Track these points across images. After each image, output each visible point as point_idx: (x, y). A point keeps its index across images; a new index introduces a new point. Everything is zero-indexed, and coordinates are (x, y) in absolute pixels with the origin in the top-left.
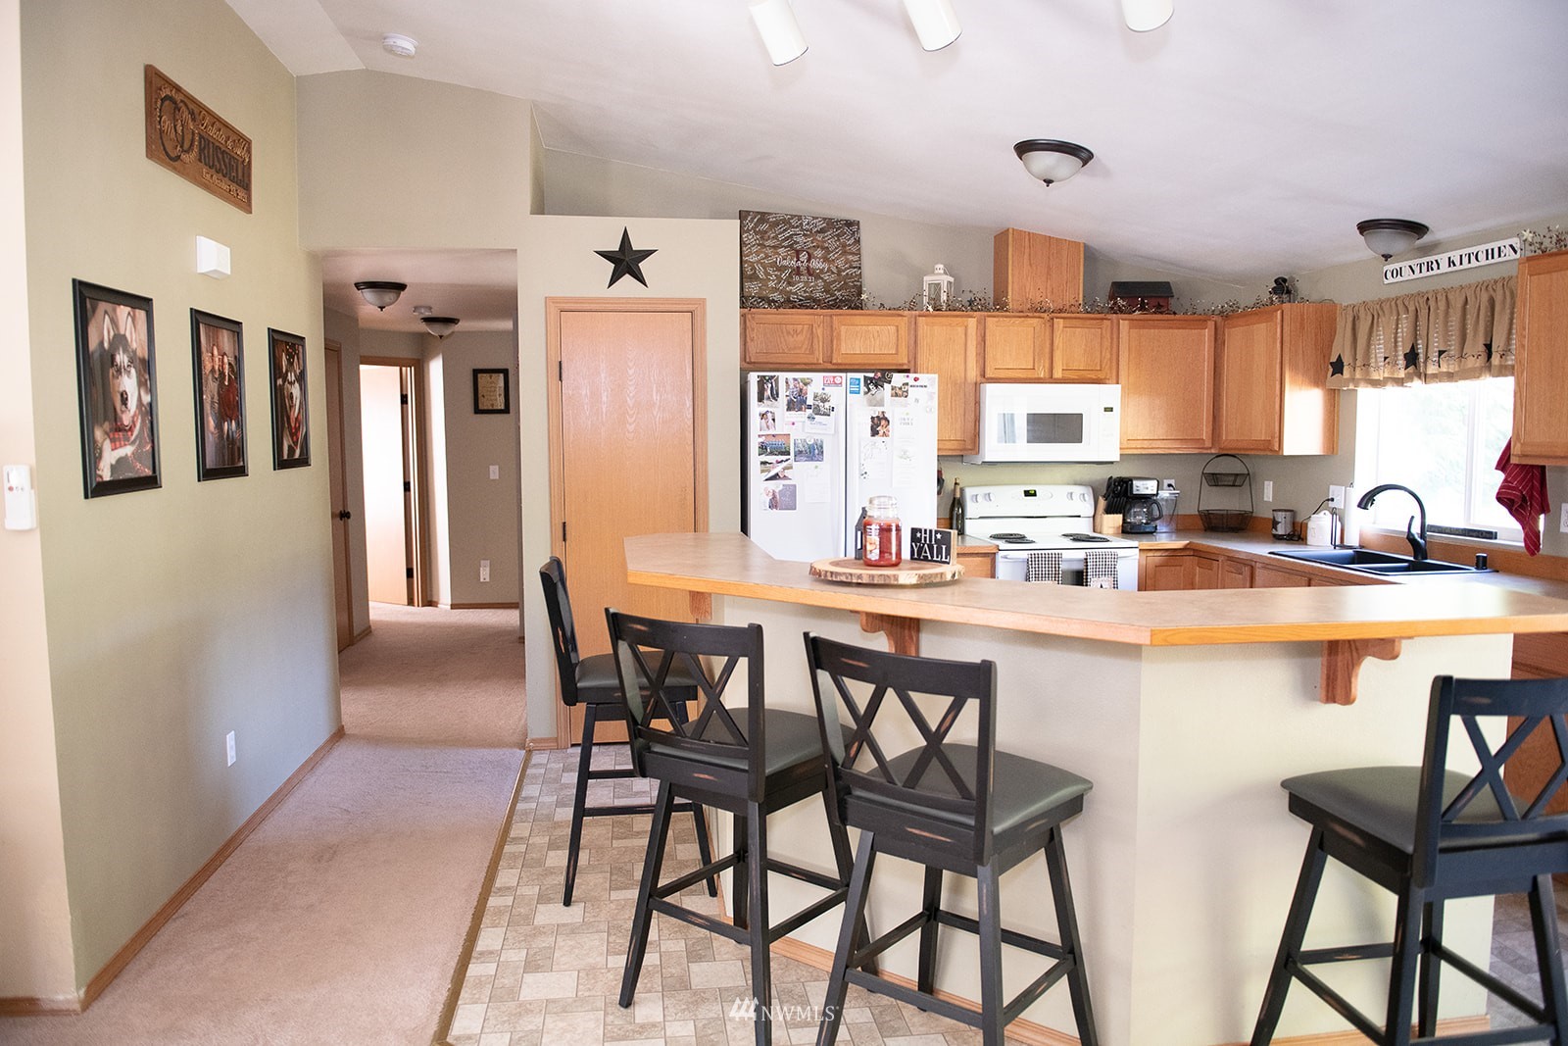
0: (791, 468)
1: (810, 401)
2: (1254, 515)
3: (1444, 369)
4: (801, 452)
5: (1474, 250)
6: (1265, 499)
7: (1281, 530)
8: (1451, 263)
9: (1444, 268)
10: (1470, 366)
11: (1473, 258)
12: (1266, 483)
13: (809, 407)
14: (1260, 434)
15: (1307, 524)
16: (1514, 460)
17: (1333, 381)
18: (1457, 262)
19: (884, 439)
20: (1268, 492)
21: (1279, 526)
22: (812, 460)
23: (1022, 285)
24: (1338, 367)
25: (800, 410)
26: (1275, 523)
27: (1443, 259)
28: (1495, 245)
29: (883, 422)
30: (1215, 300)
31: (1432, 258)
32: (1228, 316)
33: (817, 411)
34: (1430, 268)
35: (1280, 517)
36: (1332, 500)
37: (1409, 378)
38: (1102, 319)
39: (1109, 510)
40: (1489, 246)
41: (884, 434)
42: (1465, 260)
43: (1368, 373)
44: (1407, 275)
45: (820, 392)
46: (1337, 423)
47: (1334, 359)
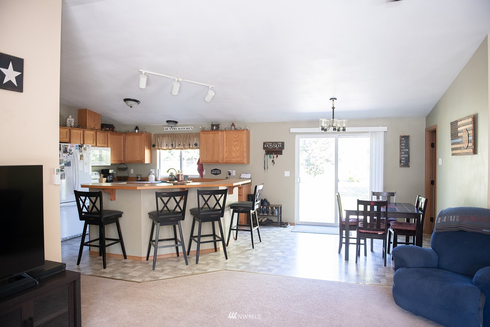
0: (64, 168)
1: (68, 151)
2: (129, 176)
3: (180, 147)
4: (66, 164)
5: (184, 127)
6: (131, 173)
7: (139, 179)
8: (179, 129)
9: (178, 129)
10: (186, 147)
11: (184, 129)
12: (131, 170)
13: (68, 152)
14: (139, 159)
15: (148, 178)
16: (200, 163)
17: (153, 148)
18: (180, 129)
19: (82, 160)
20: (132, 171)
21: (139, 178)
22: (68, 166)
23: (90, 123)
24: (154, 146)
25: (66, 153)
26: (138, 178)
27: (177, 128)
28: (188, 127)
29: (82, 156)
30: (124, 129)
31: (175, 128)
32: (126, 133)
33: (70, 154)
34: (174, 129)
35: (139, 176)
36: (151, 172)
37: (172, 149)
38: (105, 132)
39: (104, 177)
40: (187, 127)
41: (83, 159)
42: (182, 129)
43: (161, 147)
44: (169, 130)
45: (70, 148)
46: (153, 157)
47: (153, 144)
